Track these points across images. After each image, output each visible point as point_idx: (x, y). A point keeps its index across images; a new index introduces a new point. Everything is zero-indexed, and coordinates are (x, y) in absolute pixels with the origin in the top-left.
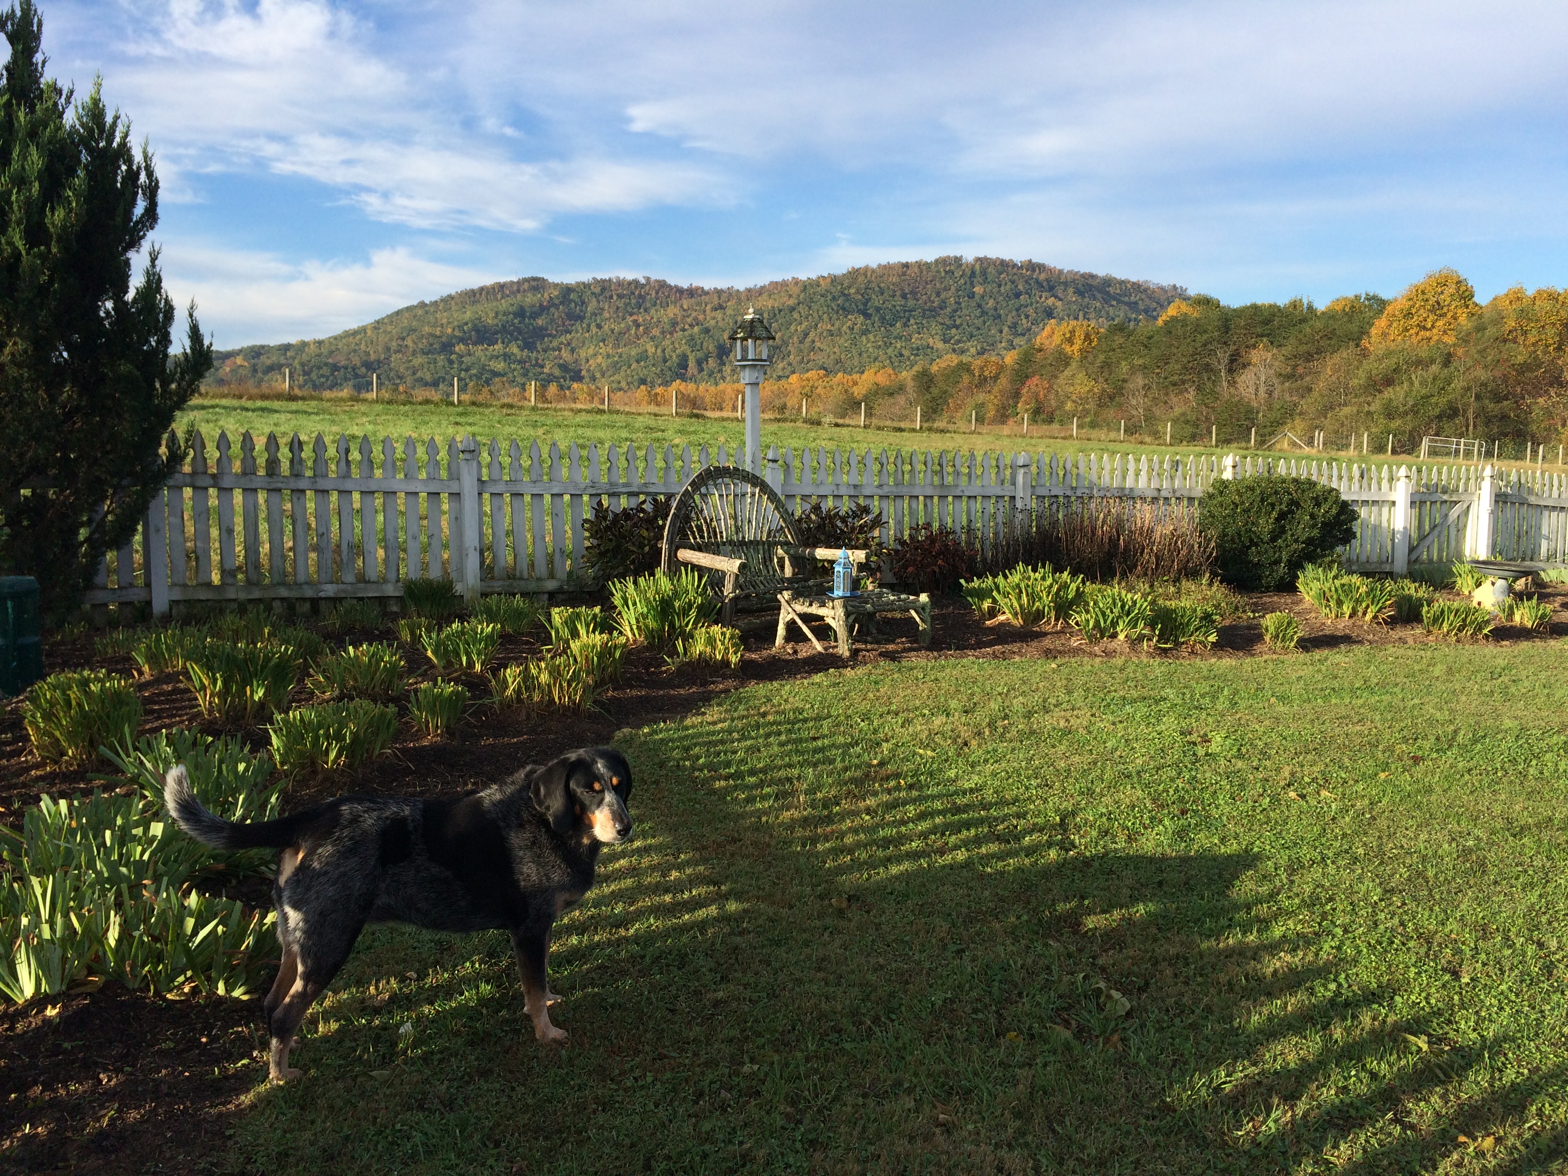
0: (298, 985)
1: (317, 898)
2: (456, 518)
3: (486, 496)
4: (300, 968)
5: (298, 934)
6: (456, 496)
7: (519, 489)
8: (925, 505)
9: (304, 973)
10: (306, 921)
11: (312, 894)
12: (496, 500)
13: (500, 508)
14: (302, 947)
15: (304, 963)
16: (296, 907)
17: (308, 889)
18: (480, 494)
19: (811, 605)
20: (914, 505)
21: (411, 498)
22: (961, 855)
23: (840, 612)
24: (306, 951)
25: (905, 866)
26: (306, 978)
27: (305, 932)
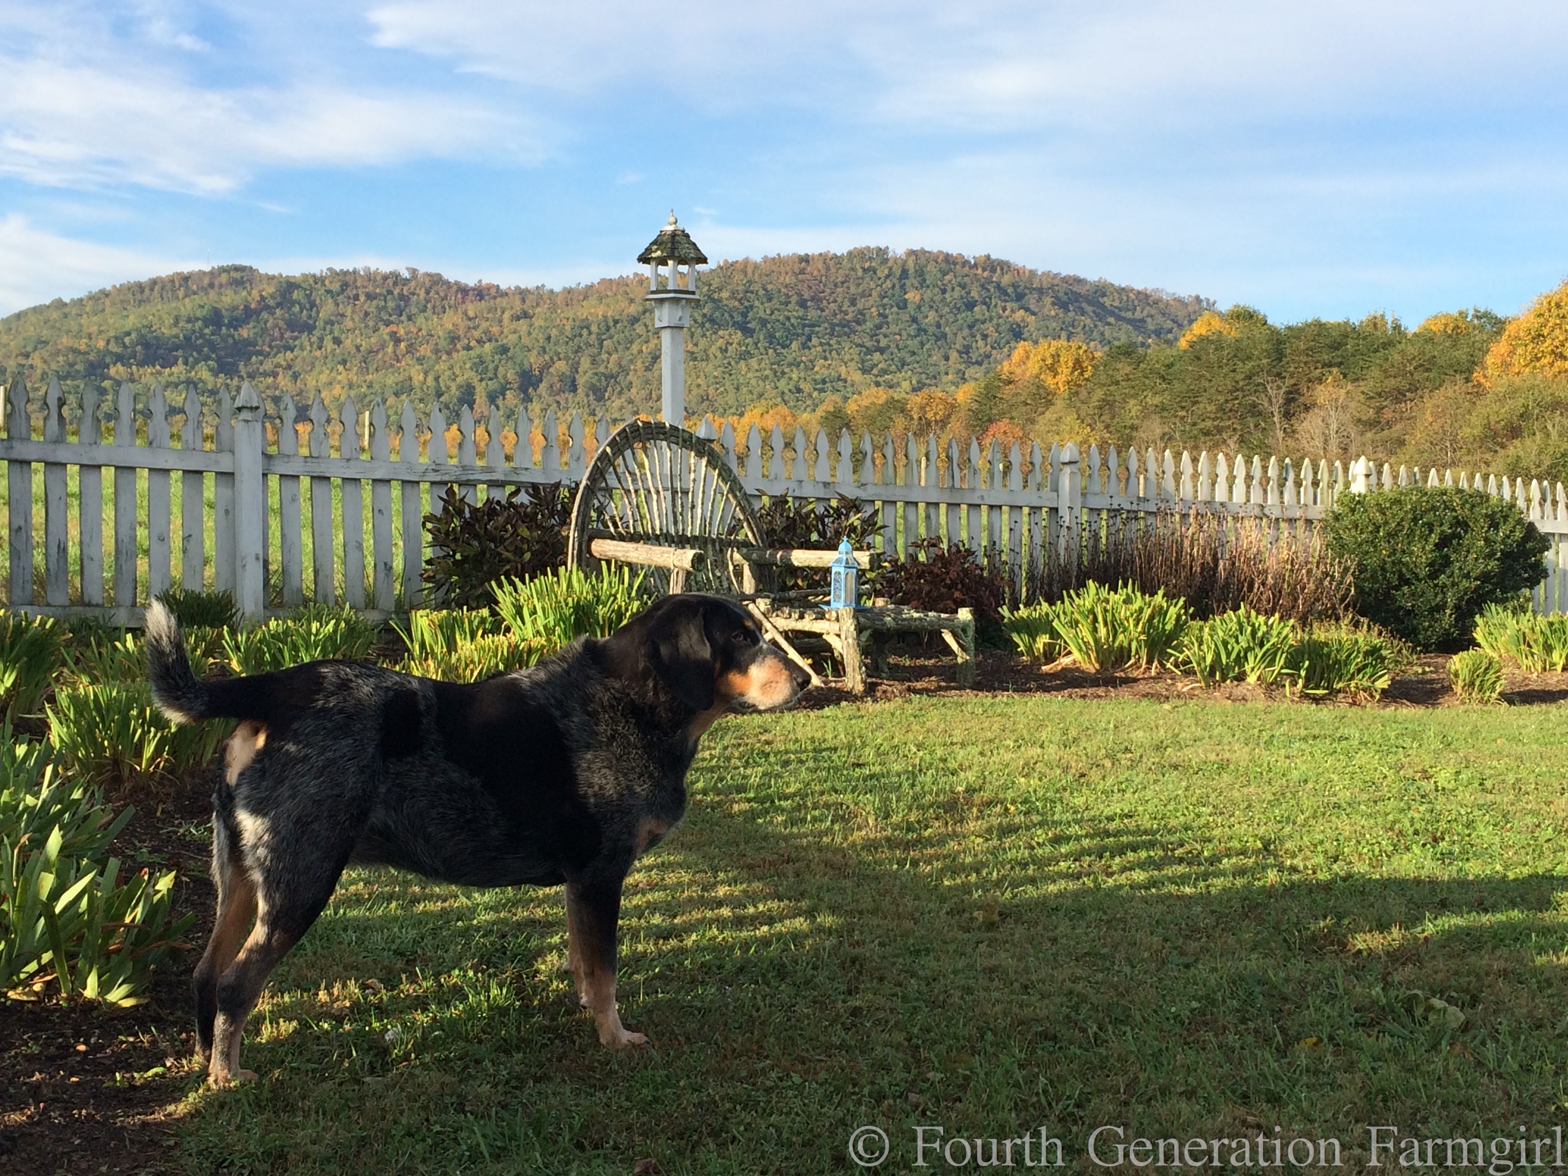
0: (259, 933)
1: (293, 797)
2: (227, 512)
3: (274, 481)
4: (262, 906)
5: (261, 852)
6: (226, 477)
7: (321, 469)
8: (928, 517)
9: (269, 913)
10: (273, 830)
11: (284, 791)
12: (289, 484)
13: (294, 499)
14: (268, 873)
15: (268, 897)
16: (257, 810)
17: (280, 781)
18: (265, 475)
19: (802, 617)
20: (912, 517)
21: (157, 478)
22: (1139, 876)
23: (849, 625)
24: (272, 882)
25: (1062, 884)
26: (273, 921)
27: (272, 849)
